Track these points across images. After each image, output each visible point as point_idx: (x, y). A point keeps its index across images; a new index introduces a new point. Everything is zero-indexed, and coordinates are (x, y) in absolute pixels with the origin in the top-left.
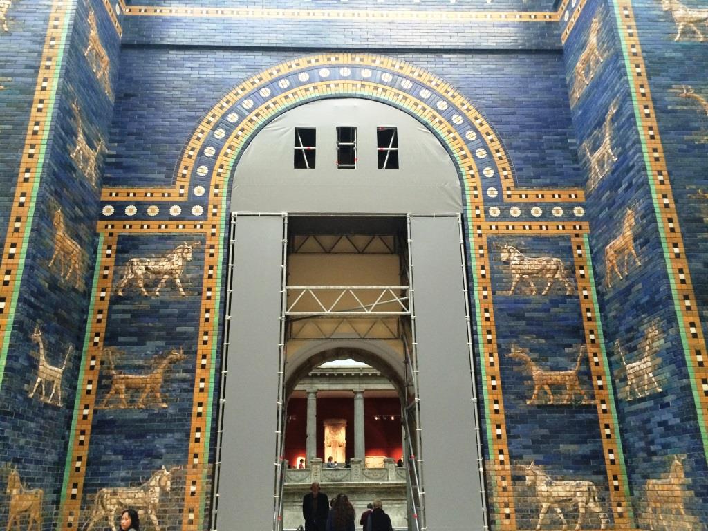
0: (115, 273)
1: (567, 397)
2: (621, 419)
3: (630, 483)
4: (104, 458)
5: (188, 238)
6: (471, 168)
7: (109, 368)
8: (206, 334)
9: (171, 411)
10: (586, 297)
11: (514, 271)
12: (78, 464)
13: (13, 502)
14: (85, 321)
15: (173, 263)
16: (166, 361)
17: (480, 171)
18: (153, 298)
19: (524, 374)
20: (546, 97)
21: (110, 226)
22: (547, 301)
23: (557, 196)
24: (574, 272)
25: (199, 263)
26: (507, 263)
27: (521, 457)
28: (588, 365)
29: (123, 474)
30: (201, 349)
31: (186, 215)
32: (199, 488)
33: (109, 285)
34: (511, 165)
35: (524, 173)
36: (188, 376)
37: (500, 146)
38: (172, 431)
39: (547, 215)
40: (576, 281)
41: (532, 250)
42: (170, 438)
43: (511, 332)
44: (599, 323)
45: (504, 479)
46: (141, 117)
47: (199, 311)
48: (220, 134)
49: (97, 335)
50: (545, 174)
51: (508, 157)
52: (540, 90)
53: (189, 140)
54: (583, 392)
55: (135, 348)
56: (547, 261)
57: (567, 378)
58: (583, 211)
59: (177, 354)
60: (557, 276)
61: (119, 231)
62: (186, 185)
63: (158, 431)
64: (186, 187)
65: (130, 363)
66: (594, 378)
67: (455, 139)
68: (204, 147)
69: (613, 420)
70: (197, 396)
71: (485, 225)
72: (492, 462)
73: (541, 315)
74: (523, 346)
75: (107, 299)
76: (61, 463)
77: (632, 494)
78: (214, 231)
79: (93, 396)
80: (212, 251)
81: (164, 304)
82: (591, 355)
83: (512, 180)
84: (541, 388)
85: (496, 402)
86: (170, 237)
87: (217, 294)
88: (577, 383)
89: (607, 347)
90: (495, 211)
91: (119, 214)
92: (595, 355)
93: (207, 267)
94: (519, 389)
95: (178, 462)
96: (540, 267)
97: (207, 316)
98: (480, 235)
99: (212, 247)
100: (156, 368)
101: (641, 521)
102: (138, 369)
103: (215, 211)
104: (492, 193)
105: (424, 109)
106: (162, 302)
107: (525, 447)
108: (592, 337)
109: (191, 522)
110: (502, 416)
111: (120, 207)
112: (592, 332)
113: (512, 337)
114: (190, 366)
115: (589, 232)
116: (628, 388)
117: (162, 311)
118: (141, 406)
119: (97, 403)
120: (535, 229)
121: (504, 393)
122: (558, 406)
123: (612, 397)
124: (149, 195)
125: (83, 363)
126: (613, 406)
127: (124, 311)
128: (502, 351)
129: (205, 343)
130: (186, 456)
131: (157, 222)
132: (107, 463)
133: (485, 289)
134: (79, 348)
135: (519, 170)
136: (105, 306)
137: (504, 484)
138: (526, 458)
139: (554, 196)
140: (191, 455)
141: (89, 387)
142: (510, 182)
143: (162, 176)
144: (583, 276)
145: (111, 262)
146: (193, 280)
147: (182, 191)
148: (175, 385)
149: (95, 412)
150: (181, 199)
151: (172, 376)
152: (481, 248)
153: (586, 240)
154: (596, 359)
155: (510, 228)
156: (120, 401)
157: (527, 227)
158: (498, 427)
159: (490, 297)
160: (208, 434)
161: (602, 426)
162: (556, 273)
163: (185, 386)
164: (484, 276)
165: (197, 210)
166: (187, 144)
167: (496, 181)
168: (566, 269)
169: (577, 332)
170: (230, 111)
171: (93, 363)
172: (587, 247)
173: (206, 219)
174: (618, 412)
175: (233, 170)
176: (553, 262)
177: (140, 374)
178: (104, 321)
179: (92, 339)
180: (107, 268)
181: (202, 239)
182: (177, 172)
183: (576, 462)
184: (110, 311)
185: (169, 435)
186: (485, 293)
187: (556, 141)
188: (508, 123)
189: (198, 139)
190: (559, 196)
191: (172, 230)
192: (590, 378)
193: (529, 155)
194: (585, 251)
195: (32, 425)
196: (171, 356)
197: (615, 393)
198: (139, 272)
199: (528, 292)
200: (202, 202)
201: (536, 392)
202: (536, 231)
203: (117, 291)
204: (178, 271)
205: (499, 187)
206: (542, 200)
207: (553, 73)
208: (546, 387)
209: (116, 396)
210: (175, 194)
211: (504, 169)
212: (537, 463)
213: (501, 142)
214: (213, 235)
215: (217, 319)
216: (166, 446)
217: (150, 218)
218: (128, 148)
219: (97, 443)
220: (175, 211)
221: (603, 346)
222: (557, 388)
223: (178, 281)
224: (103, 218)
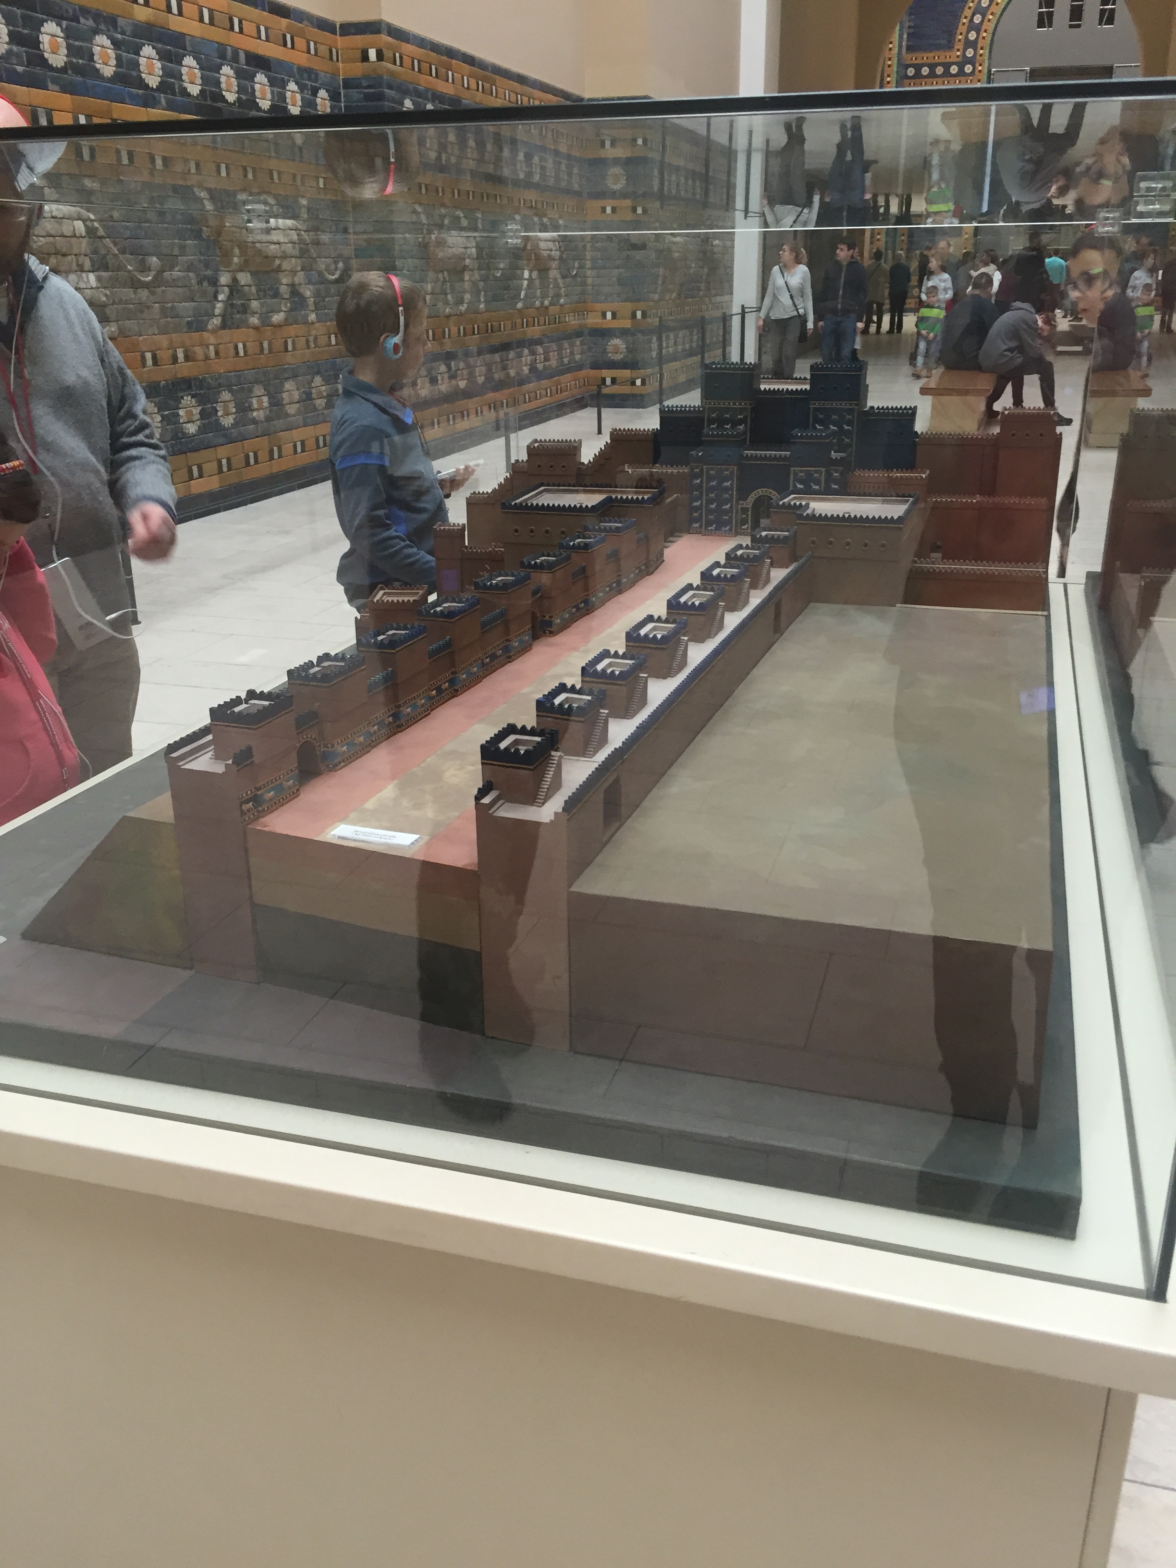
31: (961, 73)
48: (985, 3)
53: (963, 9)
62: (961, 47)
64: (961, 50)
103: (980, 68)
111: (918, 68)
124: (936, 57)
131: (942, 80)
143: (945, 41)
147: (958, 53)
150: (958, 60)
165: (968, 69)
166: (962, 13)
175: (994, 34)
182: (955, 37)
189: (970, 8)
200: (972, 61)
210: (954, 55)
217: (937, 76)
218: (924, 20)
220: (954, 70)
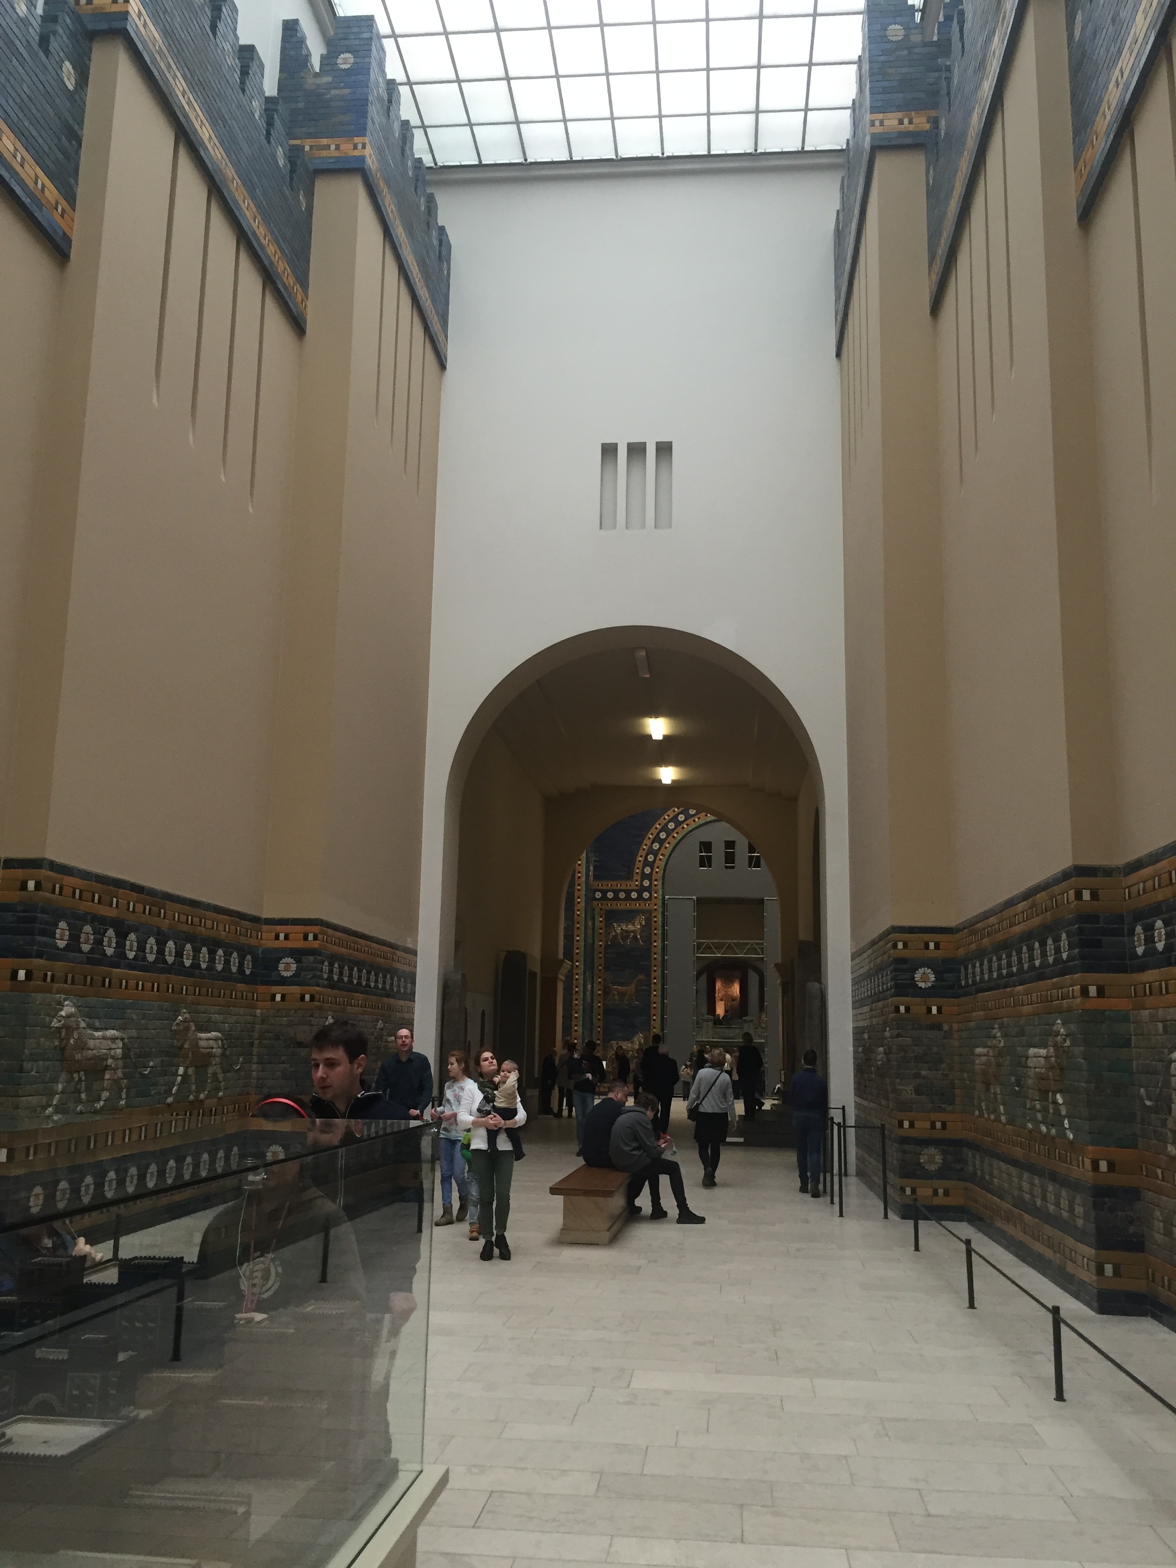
4: (611, 1027)
8: (655, 966)
9: (641, 1006)
15: (635, 927)
16: (636, 980)
21: (600, 905)
31: (640, 897)
36: (647, 988)
38: (642, 1015)
42: (641, 1019)
47: (651, 953)
48: (656, 846)
53: (639, 850)
55: (620, 973)
59: (641, 977)
61: (605, 907)
62: (639, 879)
63: (635, 1015)
68: (647, 855)
70: (653, 999)
75: (603, 946)
78: (656, 907)
80: (655, 919)
87: (659, 944)
91: (604, 898)
93: (653, 929)
97: (655, 956)
99: (655, 917)
100: (631, 984)
103: (656, 895)
111: (604, 893)
118: (626, 1002)
124: (619, 885)
127: (612, 953)
129: (655, 971)
131: (625, 902)
136: (603, 951)
143: (625, 873)
145: (602, 925)
147: (637, 883)
150: (637, 888)
156: (615, 1000)
160: (660, 1017)
163: (646, 993)
165: (646, 895)
166: (638, 853)
170: (661, 831)
173: (651, 900)
175: (665, 870)
178: (603, 958)
180: (601, 929)
181: (650, 912)
182: (633, 870)
184: (606, 953)
185: (641, 1017)
189: (644, 849)
191: (633, 907)
196: (638, 978)
198: (618, 931)
200: (648, 889)
203: (607, 942)
204: (638, 931)
209: (613, 997)
210: (633, 884)
214: (656, 910)
215: (660, 958)
216: (639, 1022)
217: (620, 900)
219: (607, 1020)
220: (634, 895)
223: (639, 936)
224: (596, 899)
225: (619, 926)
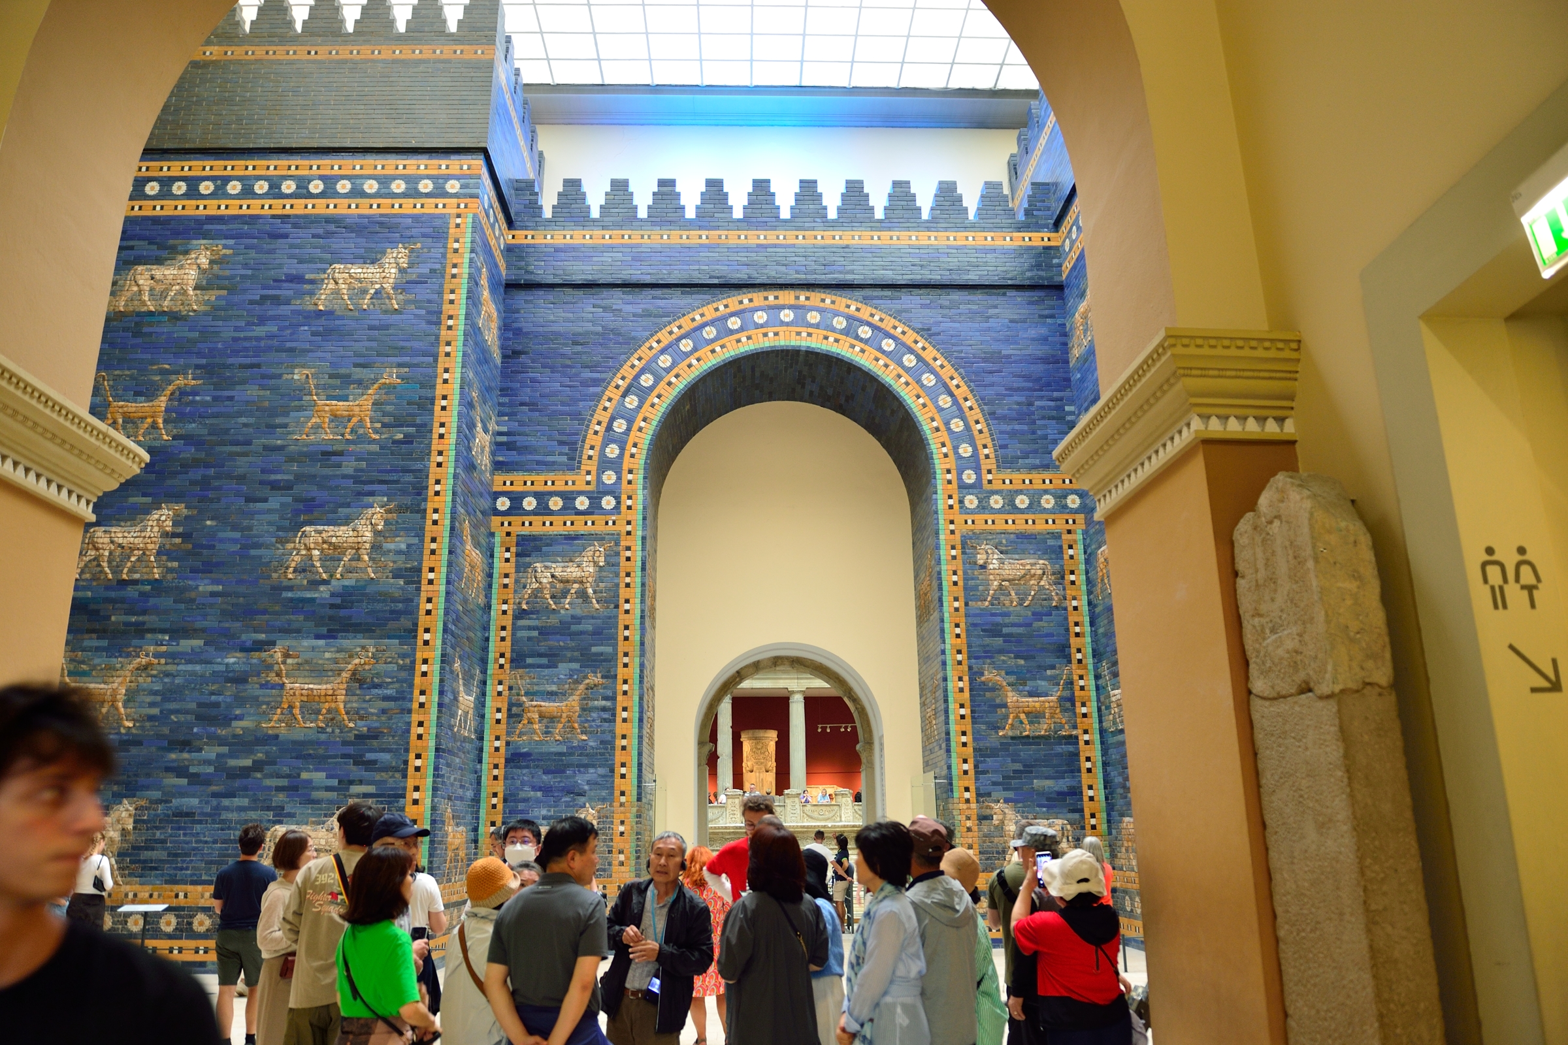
0: (517, 581)
1: (1045, 726)
2: (1105, 752)
3: (1109, 821)
4: (522, 795)
5: (600, 538)
6: (943, 445)
7: (518, 695)
8: (626, 654)
9: (592, 744)
10: (1075, 608)
11: (991, 577)
12: (494, 801)
13: (449, 839)
14: (487, 639)
15: (583, 569)
16: (582, 687)
17: (956, 448)
18: (562, 612)
19: (998, 701)
20: (1041, 350)
21: (506, 524)
22: (1030, 613)
23: (1047, 482)
24: (1063, 578)
25: (613, 568)
26: (983, 567)
27: (989, 795)
28: (1072, 689)
29: (544, 812)
30: (621, 672)
31: (595, 507)
32: (629, 828)
33: (511, 596)
34: (993, 440)
35: (1009, 452)
36: (608, 704)
37: (980, 415)
38: (594, 766)
39: (1034, 506)
40: (1064, 589)
41: (1015, 552)
42: (592, 774)
43: (985, 652)
44: (1088, 639)
45: (968, 818)
46: (533, 380)
47: (617, 628)
48: (632, 402)
49: (502, 655)
50: (1036, 452)
51: (990, 430)
52: (1033, 339)
53: (594, 411)
54: (1064, 721)
55: (546, 671)
56: (1032, 565)
57: (1047, 705)
58: (1078, 501)
59: (594, 679)
60: (1042, 583)
61: (516, 529)
62: (594, 469)
63: (579, 766)
64: (594, 473)
65: (541, 688)
66: (1078, 704)
67: (924, 405)
68: (612, 419)
69: (1096, 752)
70: (620, 728)
71: (959, 519)
72: (956, 801)
73: (1020, 630)
74: (998, 668)
75: (510, 612)
76: (476, 800)
77: (1110, 833)
78: (629, 528)
79: (503, 726)
80: (628, 554)
81: (577, 619)
82: (1076, 677)
83: (994, 461)
84: (1017, 717)
85: (964, 733)
86: (577, 537)
87: (635, 607)
88: (1058, 710)
89: (1096, 668)
90: (971, 501)
91: (516, 508)
92: (1081, 677)
93: (623, 574)
94: (992, 718)
95: (603, 800)
96: (1023, 572)
97: (627, 633)
98: (952, 532)
99: (628, 548)
100: (572, 694)
101: (1118, 862)
102: (551, 696)
103: (629, 502)
104: (969, 477)
105: (886, 366)
106: (573, 617)
107: (995, 784)
108: (1079, 656)
109: (622, 864)
110: (969, 750)
111: (516, 500)
112: (1079, 651)
113: (986, 657)
114: (609, 693)
115: (1084, 527)
116: (1111, 717)
117: (574, 628)
118: (558, 738)
119: (508, 734)
120: (1020, 524)
121: (973, 723)
122: (1033, 738)
123: (1096, 726)
124: (549, 483)
125: (489, 688)
126: (1097, 737)
127: (530, 628)
128: (974, 674)
129: (626, 665)
130: (612, 794)
131: (562, 518)
132: (526, 800)
133: (956, 599)
134: (484, 671)
135: (1002, 447)
136: (508, 621)
137: (969, 823)
138: (995, 795)
139: (1044, 482)
140: (617, 793)
141: (499, 716)
142: (991, 464)
143: (564, 459)
144: (1073, 583)
145: (510, 568)
146: (608, 590)
147: (589, 478)
148: (594, 715)
149: (508, 744)
150: (589, 488)
151: (591, 704)
152: (953, 548)
153: (1079, 537)
154: (1082, 683)
155: (990, 522)
156: (534, 732)
157: (1010, 522)
158: (965, 761)
159: (962, 610)
160: (635, 770)
161: (1083, 759)
162: (1041, 579)
163: (606, 715)
164: (955, 583)
165: (608, 502)
166: (592, 416)
167: (974, 463)
168: (1054, 574)
169: (1063, 652)
170: (642, 371)
171: (500, 688)
172: (1080, 547)
173: (619, 513)
174: (1102, 743)
176: (1038, 565)
177: (554, 701)
178: (509, 639)
179: (496, 660)
180: (506, 576)
181: (616, 539)
182: (582, 452)
183: (1049, 799)
184: (515, 628)
185: (592, 770)
186: (956, 604)
187: (1050, 408)
188: (992, 385)
189: (605, 409)
190: (1051, 482)
191: (580, 528)
192: (1073, 705)
193: (1017, 427)
194: (1078, 552)
195: (457, 760)
196: (587, 681)
197: (1101, 722)
198: (545, 581)
199: (1007, 603)
200: (613, 491)
201: (1010, 721)
202: (1021, 526)
203: (520, 603)
204: (590, 579)
205: (977, 470)
206: (1030, 487)
207: (1052, 316)
208: (1023, 716)
209: (530, 726)
210: (580, 480)
211: (985, 446)
212: (1007, 801)
213: (982, 410)
214: (629, 533)
215: (638, 638)
216: (588, 783)
218: (522, 423)
219: (513, 778)
220: (582, 503)
221: (1091, 667)
222: (1035, 716)
223: (590, 591)
224: (497, 512)
225: (546, 567)
